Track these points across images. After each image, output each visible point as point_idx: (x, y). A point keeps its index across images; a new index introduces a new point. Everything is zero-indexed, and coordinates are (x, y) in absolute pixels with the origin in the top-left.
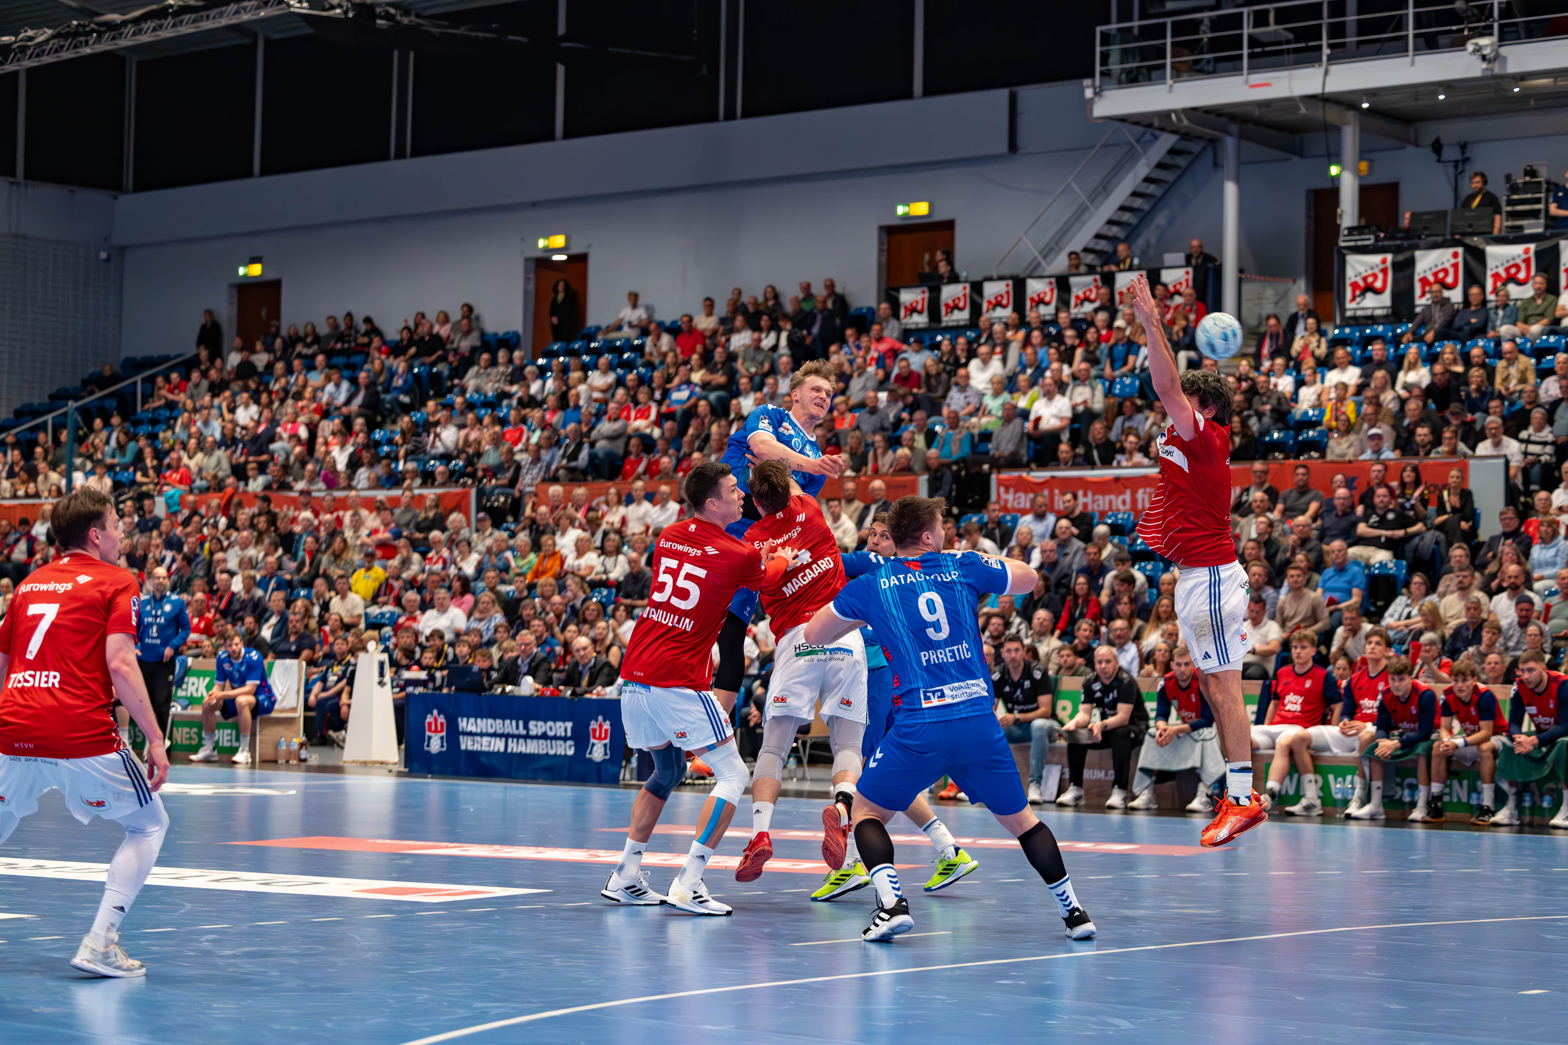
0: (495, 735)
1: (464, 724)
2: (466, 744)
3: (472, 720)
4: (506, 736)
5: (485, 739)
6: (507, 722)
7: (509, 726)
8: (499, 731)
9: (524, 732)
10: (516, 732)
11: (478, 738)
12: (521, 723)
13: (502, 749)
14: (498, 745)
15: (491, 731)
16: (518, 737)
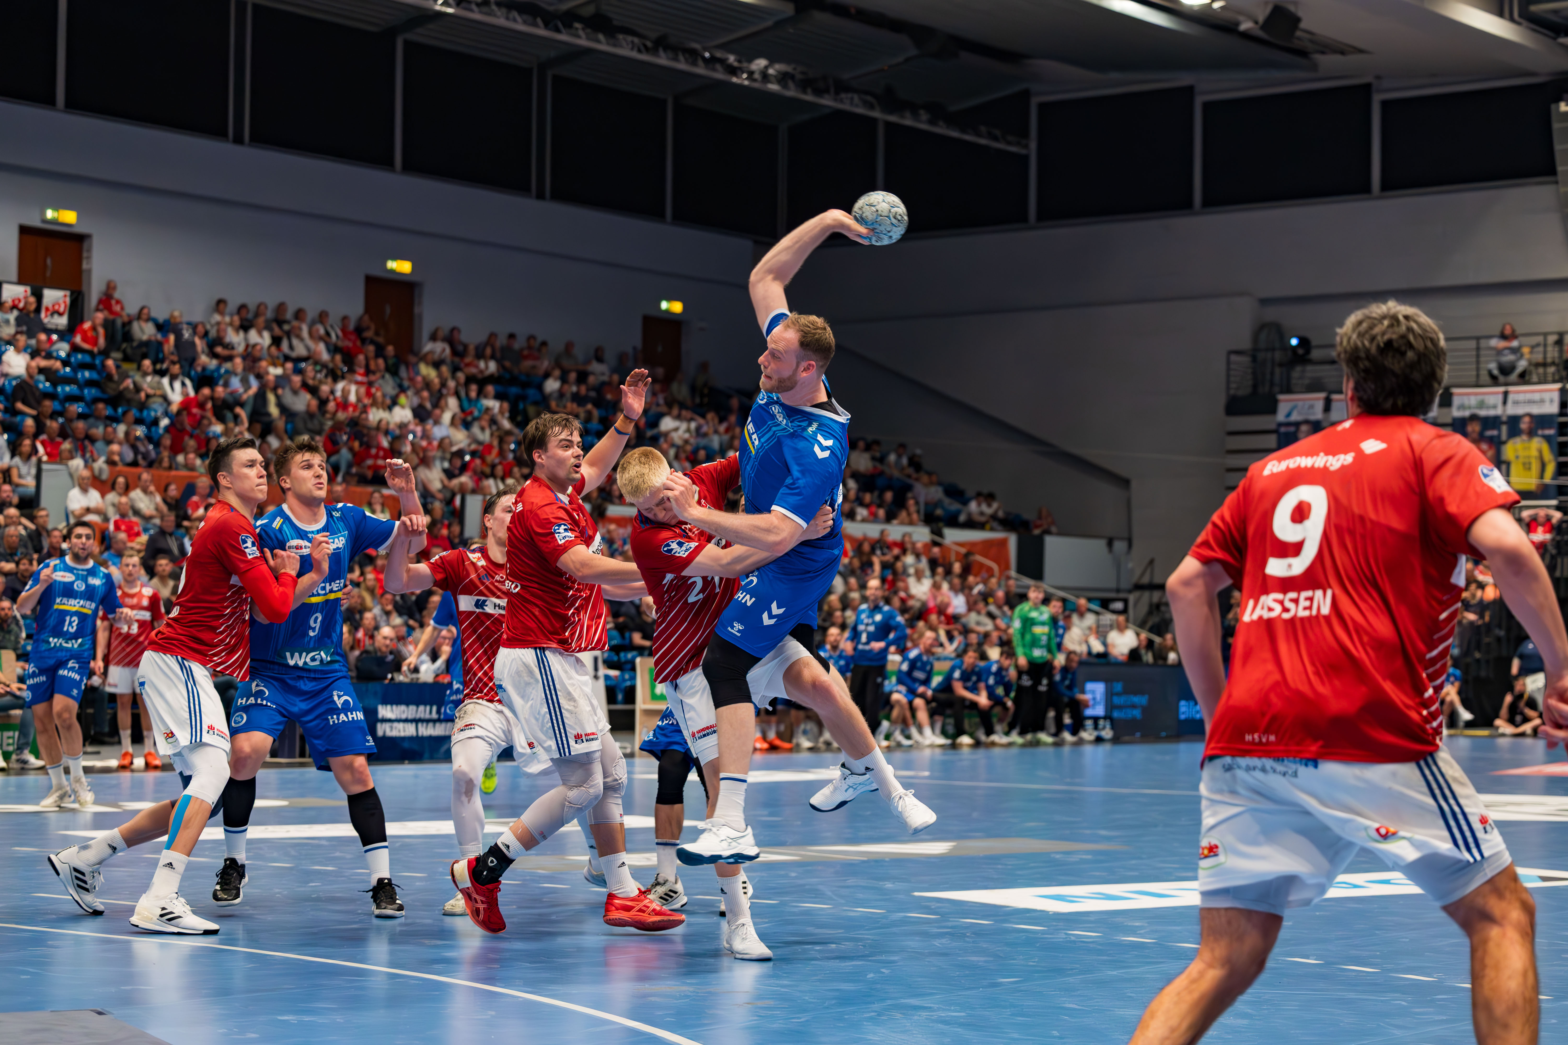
0: (406, 721)
1: (385, 711)
2: (382, 730)
3: (389, 707)
4: (416, 721)
5: (401, 725)
6: (421, 708)
7: (423, 711)
8: (410, 717)
9: (434, 716)
10: (427, 716)
11: (395, 724)
12: (435, 708)
13: (415, 734)
14: (409, 730)
15: (404, 717)
16: (428, 721)
